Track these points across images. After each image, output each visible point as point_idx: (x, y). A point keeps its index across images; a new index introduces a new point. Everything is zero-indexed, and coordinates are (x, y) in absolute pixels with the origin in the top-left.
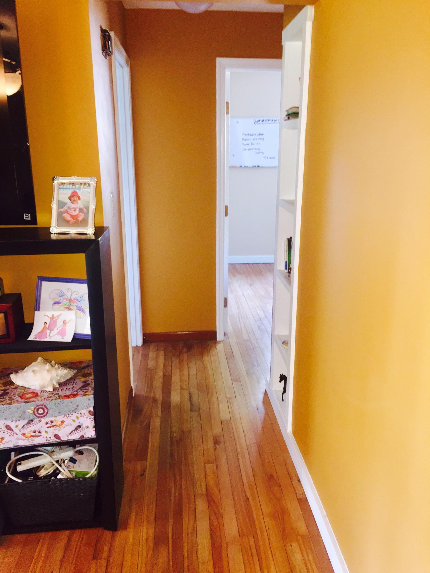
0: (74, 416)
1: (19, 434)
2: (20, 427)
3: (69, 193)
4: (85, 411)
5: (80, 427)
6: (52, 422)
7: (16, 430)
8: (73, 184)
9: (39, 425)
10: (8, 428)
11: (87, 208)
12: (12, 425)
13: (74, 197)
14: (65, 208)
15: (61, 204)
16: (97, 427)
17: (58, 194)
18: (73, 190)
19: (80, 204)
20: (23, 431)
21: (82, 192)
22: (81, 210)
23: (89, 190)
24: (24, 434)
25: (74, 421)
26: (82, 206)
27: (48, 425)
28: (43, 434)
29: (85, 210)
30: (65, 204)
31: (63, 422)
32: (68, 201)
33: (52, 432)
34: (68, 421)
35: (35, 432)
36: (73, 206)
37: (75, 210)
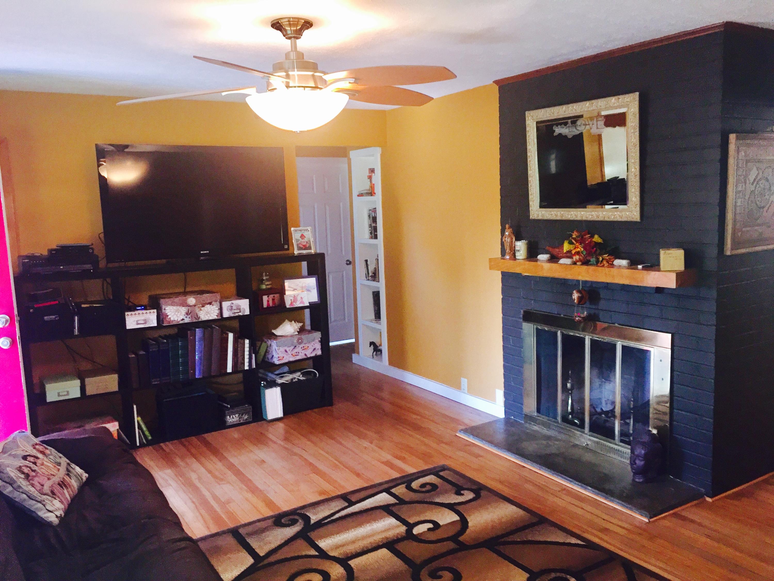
0: (312, 343)
1: (290, 354)
2: (291, 350)
3: (300, 235)
4: (317, 341)
5: (315, 349)
6: (304, 347)
7: (289, 352)
8: (301, 231)
9: (298, 349)
10: (286, 351)
11: (310, 241)
12: (288, 350)
13: (302, 236)
14: (299, 242)
15: (297, 240)
16: (322, 349)
17: (294, 235)
18: (301, 234)
19: (306, 240)
20: (292, 353)
21: (305, 234)
22: (307, 242)
23: (308, 233)
24: (292, 354)
25: (313, 346)
26: (307, 241)
27: (302, 349)
28: (300, 354)
29: (309, 242)
30: (299, 240)
31: (308, 347)
32: (300, 239)
33: (304, 352)
34: (310, 346)
35: (296, 353)
36: (303, 240)
37: (304, 243)
